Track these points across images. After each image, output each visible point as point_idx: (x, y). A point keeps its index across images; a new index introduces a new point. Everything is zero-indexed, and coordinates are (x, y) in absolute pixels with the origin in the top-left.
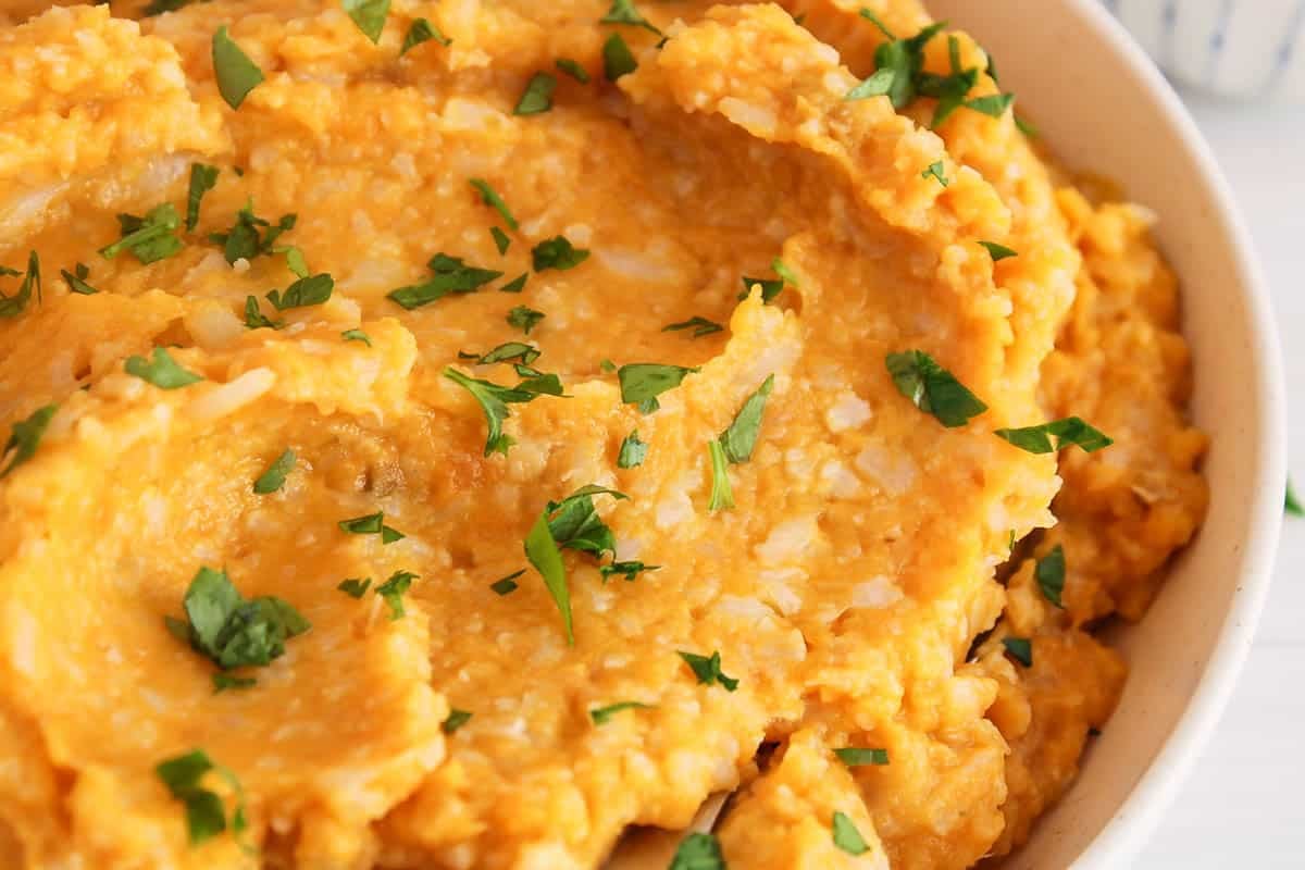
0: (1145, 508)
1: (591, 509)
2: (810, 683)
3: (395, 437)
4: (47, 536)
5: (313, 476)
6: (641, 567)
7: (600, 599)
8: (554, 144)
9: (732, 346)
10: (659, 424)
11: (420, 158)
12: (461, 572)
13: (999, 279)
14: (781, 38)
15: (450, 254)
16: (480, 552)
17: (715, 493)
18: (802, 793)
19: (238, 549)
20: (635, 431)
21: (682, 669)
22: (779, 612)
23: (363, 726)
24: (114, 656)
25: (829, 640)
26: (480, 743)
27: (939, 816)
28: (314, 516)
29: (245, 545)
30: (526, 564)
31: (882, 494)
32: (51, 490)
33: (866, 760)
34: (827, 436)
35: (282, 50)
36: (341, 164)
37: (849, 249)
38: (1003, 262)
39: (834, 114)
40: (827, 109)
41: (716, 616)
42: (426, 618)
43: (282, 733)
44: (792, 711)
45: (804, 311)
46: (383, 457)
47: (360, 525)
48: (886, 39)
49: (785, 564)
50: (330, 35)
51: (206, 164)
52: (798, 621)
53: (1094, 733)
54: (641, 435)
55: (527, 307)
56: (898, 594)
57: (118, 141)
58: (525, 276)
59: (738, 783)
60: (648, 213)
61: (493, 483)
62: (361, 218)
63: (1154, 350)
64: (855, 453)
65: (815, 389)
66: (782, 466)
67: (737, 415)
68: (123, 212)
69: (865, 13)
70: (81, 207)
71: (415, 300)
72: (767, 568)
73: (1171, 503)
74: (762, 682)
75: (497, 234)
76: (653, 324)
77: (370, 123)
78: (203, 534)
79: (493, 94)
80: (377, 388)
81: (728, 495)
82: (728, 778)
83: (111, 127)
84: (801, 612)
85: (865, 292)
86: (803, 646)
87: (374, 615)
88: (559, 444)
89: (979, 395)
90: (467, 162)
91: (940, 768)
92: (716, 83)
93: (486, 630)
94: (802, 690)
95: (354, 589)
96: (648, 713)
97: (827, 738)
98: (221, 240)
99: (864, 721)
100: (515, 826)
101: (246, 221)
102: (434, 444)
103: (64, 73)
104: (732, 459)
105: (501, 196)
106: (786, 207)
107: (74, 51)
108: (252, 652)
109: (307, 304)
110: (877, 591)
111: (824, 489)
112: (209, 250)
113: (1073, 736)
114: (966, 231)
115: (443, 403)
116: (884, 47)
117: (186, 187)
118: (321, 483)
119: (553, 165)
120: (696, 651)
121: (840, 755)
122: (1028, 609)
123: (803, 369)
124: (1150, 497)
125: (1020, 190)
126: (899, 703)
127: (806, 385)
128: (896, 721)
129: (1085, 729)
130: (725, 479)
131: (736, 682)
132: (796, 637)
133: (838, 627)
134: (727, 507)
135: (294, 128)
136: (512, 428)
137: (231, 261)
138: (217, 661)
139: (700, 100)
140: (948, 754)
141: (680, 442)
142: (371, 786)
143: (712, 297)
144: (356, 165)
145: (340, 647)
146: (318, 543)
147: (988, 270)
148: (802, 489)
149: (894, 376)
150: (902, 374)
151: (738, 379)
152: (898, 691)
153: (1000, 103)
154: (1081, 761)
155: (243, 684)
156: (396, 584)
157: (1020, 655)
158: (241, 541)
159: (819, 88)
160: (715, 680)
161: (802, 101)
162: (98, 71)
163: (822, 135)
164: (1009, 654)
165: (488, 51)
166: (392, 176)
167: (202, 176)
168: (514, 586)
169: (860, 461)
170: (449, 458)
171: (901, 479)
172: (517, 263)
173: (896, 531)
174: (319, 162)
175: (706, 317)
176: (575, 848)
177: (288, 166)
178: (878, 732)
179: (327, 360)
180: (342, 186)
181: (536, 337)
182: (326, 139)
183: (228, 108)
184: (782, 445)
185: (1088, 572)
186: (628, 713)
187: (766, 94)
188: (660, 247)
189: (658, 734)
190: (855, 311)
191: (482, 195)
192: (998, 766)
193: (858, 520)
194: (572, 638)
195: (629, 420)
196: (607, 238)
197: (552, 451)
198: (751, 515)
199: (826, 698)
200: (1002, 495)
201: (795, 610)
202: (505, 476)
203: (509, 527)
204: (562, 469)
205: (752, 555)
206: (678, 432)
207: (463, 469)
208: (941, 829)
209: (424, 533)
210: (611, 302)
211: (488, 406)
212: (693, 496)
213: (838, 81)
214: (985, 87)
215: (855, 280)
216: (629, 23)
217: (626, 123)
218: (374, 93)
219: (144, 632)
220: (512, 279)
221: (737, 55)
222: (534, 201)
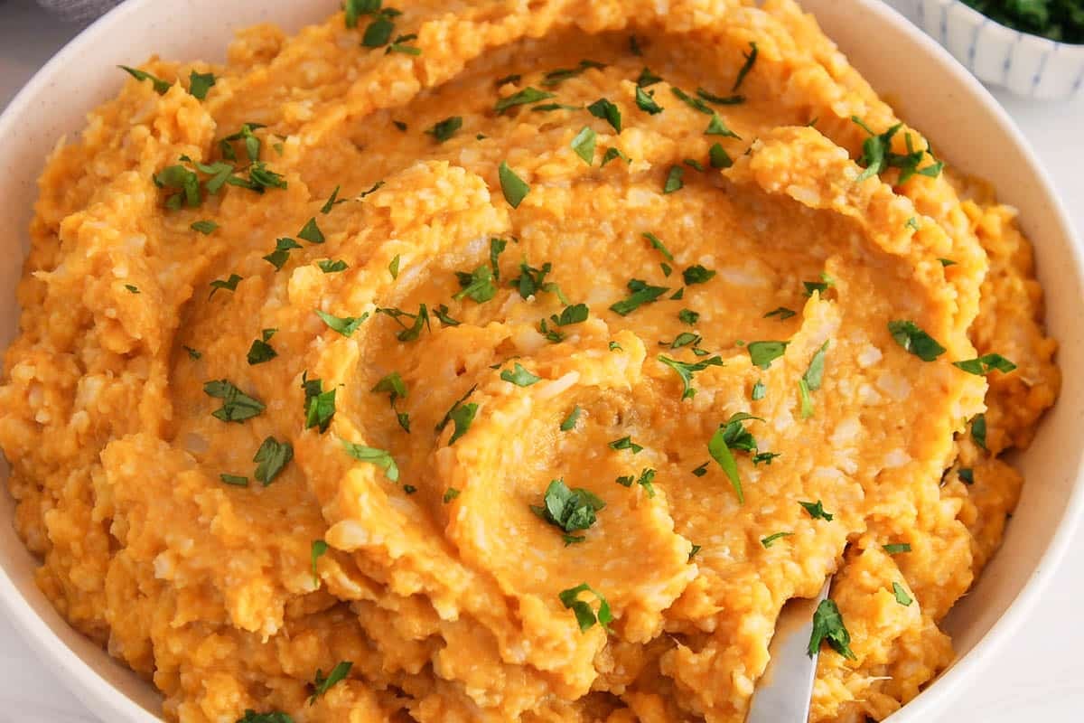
0: (1027, 389)
1: (741, 425)
2: (869, 513)
3: (633, 395)
4: (479, 474)
5: (591, 417)
6: (773, 456)
7: (753, 475)
8: (688, 209)
9: (805, 325)
10: (771, 373)
11: (615, 223)
12: (674, 465)
13: (948, 277)
14: (816, 148)
15: (638, 279)
16: (682, 452)
17: (803, 409)
18: (874, 574)
19: (556, 462)
20: (760, 380)
21: (802, 511)
22: (846, 473)
23: (650, 560)
24: (513, 532)
25: (876, 488)
26: (708, 563)
27: (940, 576)
28: (593, 441)
29: (560, 461)
30: (710, 458)
31: (892, 402)
32: (479, 450)
33: (899, 550)
34: (859, 371)
35: (538, 172)
36: (571, 231)
37: (861, 262)
38: (949, 267)
39: (851, 192)
40: (848, 189)
41: (814, 479)
42: (664, 494)
43: (607, 567)
44: (860, 528)
45: (840, 299)
46: (627, 407)
47: (620, 444)
48: (870, 136)
49: (847, 446)
50: (563, 161)
51: (498, 238)
52: (857, 477)
53: (1009, 516)
54: (763, 382)
55: (689, 309)
56: (909, 459)
57: (457, 235)
58: (682, 290)
59: (836, 569)
60: (743, 244)
61: (685, 414)
62: (585, 260)
63: (1024, 293)
64: (875, 379)
65: (850, 344)
66: (837, 389)
67: (811, 363)
68: (458, 270)
69: (855, 119)
70: (435, 270)
71: (625, 310)
72: (838, 450)
73: (1042, 384)
74: (844, 514)
75: (664, 266)
76: (758, 314)
77: (587, 207)
78: (539, 456)
79: (649, 181)
80: (627, 372)
81: (811, 410)
82: (833, 568)
83: (454, 228)
84: (858, 473)
85: (872, 286)
86: (862, 493)
87: (639, 497)
88: (720, 389)
89: (942, 343)
90: (641, 223)
91: (938, 550)
92: (784, 177)
93: (694, 497)
94: (864, 516)
95: (625, 482)
96: (790, 537)
97: (878, 540)
98: (517, 284)
99: (897, 530)
100: (737, 607)
101: (525, 270)
102: (653, 394)
103: (433, 205)
104: (810, 389)
105: (662, 241)
106: (822, 238)
107: (437, 192)
108: (580, 523)
109: (575, 322)
110: (896, 457)
111: (861, 400)
112: (511, 291)
113: (998, 520)
114: (927, 251)
115: (659, 375)
116: (869, 140)
117: (489, 253)
118: (594, 421)
119: (688, 221)
120: (807, 500)
121: (886, 549)
122: (970, 453)
123: (842, 333)
124: (1030, 383)
125: (950, 217)
126: (915, 518)
127: (845, 342)
128: (915, 528)
129: (1003, 516)
130: (809, 401)
131: (831, 516)
132: (858, 487)
133: (879, 479)
134: (811, 416)
135: (547, 214)
136: (694, 384)
137: (525, 297)
138: (563, 529)
139: (776, 187)
140: (942, 543)
141: (783, 384)
142: (664, 592)
143: (786, 293)
144: (580, 230)
145: (625, 515)
146: (599, 455)
147: (942, 273)
148: (849, 402)
149: (893, 335)
150: (897, 333)
151: (810, 343)
152: (915, 512)
153: (936, 169)
154: (1003, 534)
155: (579, 540)
156: (646, 478)
157: (967, 478)
158: (557, 458)
159: (841, 177)
160: (821, 516)
161: (834, 186)
162: (451, 201)
163: (846, 204)
164: (962, 479)
165: (649, 161)
166: (600, 235)
167: (497, 245)
168: (705, 471)
169: (879, 384)
170: (662, 403)
171: (902, 392)
172: (676, 282)
173: (903, 422)
174: (560, 230)
175: (786, 307)
176: (766, 614)
177: (542, 235)
178: (905, 535)
179: (601, 360)
180: (574, 243)
181: (698, 329)
182: (562, 218)
183: (510, 207)
184: (836, 378)
185: (998, 426)
186: (780, 539)
187: (813, 182)
188: (752, 265)
189: (797, 549)
190: (868, 297)
191: (651, 242)
192: (966, 546)
193: (882, 417)
194: (742, 499)
195: (755, 374)
196: (722, 261)
197: (716, 393)
198: (824, 420)
199: (877, 519)
200: (958, 399)
201: (854, 471)
202: (691, 410)
203: (696, 437)
204: (722, 404)
205: (827, 442)
206: (781, 377)
207: (669, 408)
208: (941, 583)
209: (652, 444)
210: (732, 302)
211: (683, 374)
212: (792, 411)
213: (851, 171)
214: (928, 160)
215: (866, 279)
216: (721, 133)
217: (723, 190)
218: (588, 190)
219: (523, 515)
220: (675, 292)
221: (794, 160)
222: (678, 242)
